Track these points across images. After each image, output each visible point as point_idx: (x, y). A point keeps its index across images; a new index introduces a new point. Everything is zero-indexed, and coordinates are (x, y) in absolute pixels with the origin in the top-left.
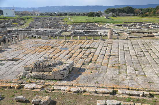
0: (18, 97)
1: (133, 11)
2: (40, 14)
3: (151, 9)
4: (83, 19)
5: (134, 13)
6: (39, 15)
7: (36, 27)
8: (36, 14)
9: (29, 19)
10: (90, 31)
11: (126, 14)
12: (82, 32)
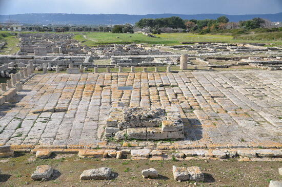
0: (147, 170)
1: (183, 23)
2: (23, 29)
3: (211, 21)
4: (110, 38)
5: (184, 27)
6: (20, 29)
7: (37, 51)
8: (15, 29)
9: (7, 36)
10: (140, 58)
11: (172, 29)
12: (127, 59)
